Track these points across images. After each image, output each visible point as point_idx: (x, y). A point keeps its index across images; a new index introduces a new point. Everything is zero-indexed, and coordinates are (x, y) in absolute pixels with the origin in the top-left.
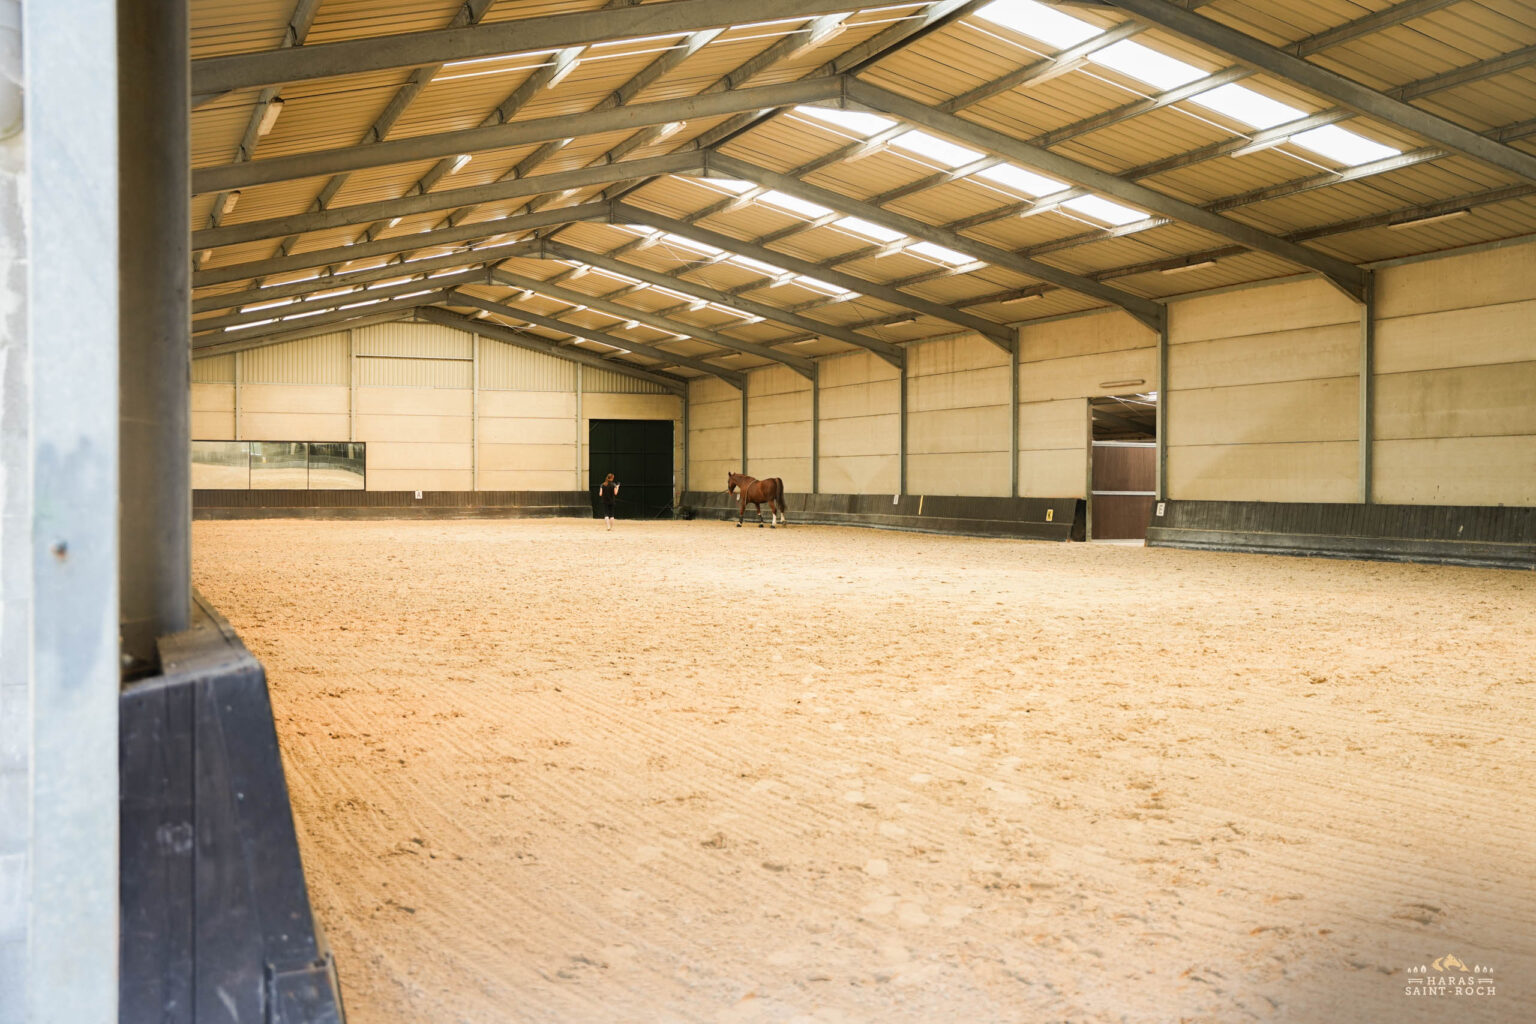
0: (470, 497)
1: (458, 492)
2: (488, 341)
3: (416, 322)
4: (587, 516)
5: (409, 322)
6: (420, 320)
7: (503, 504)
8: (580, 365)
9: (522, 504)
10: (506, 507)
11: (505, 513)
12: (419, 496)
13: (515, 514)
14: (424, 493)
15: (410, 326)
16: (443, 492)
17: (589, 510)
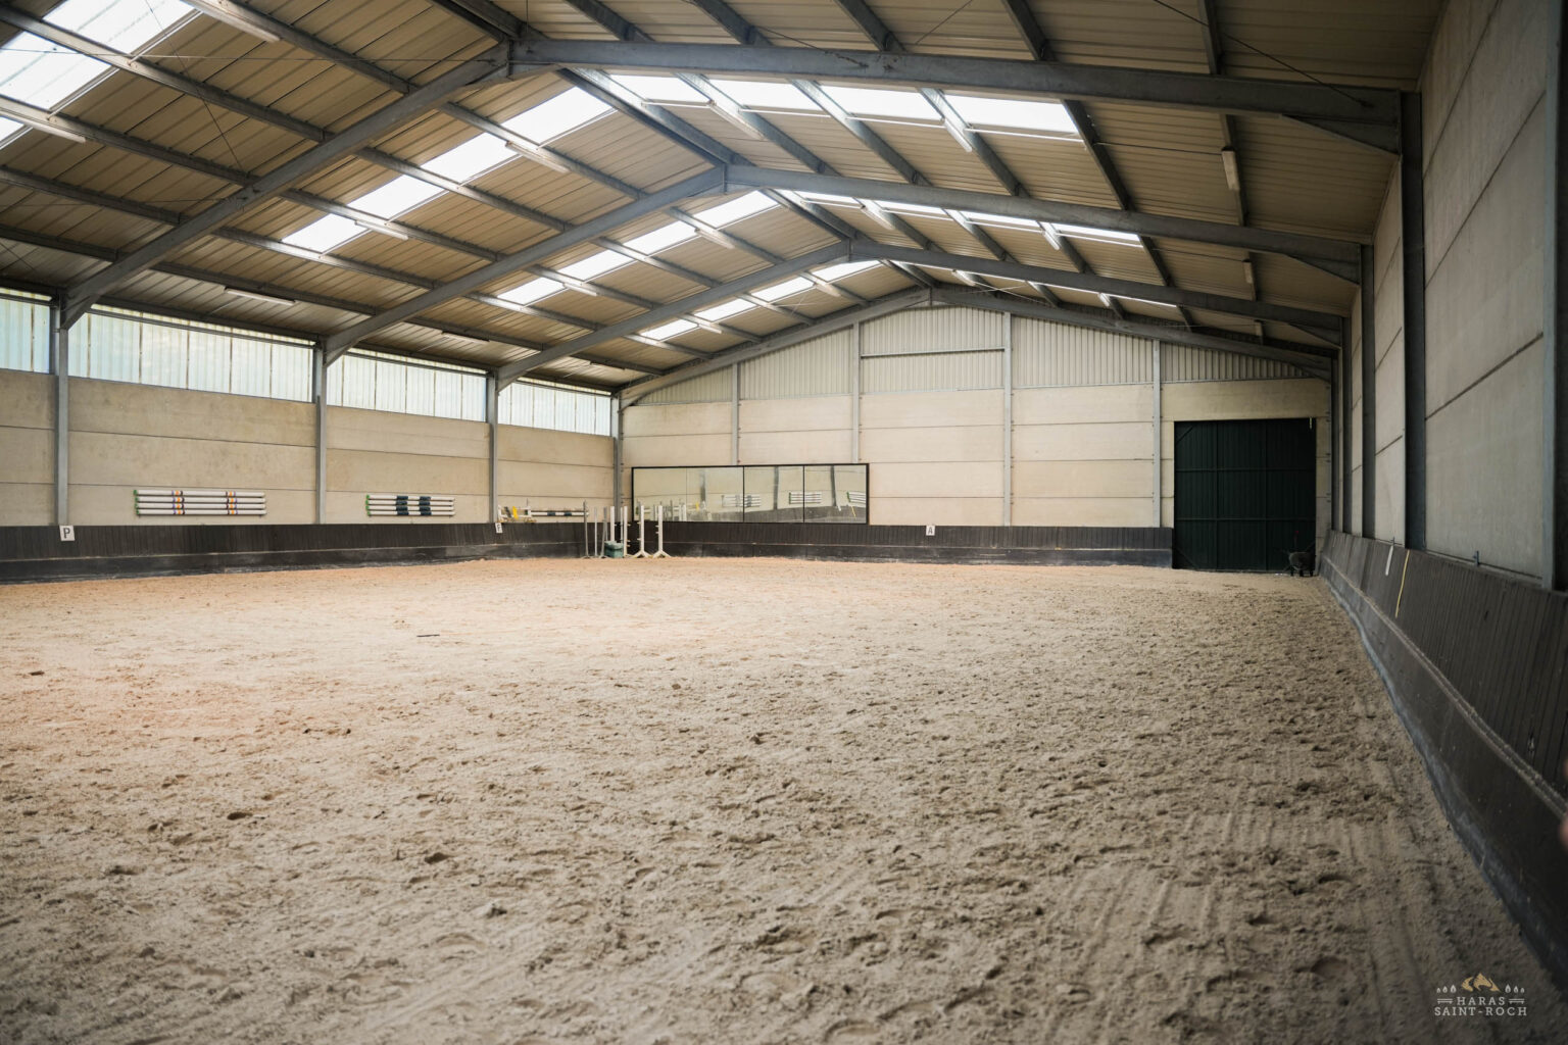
0: (995, 533)
1: (980, 528)
2: (1023, 321)
3: (931, 308)
4: (1163, 565)
5: (921, 309)
6: (936, 303)
7: (1040, 545)
8: (1156, 343)
9: (1068, 544)
10: (1044, 548)
11: (1042, 558)
12: (930, 532)
13: (1056, 559)
14: (937, 528)
15: (923, 313)
16: (962, 528)
17: (1165, 555)
